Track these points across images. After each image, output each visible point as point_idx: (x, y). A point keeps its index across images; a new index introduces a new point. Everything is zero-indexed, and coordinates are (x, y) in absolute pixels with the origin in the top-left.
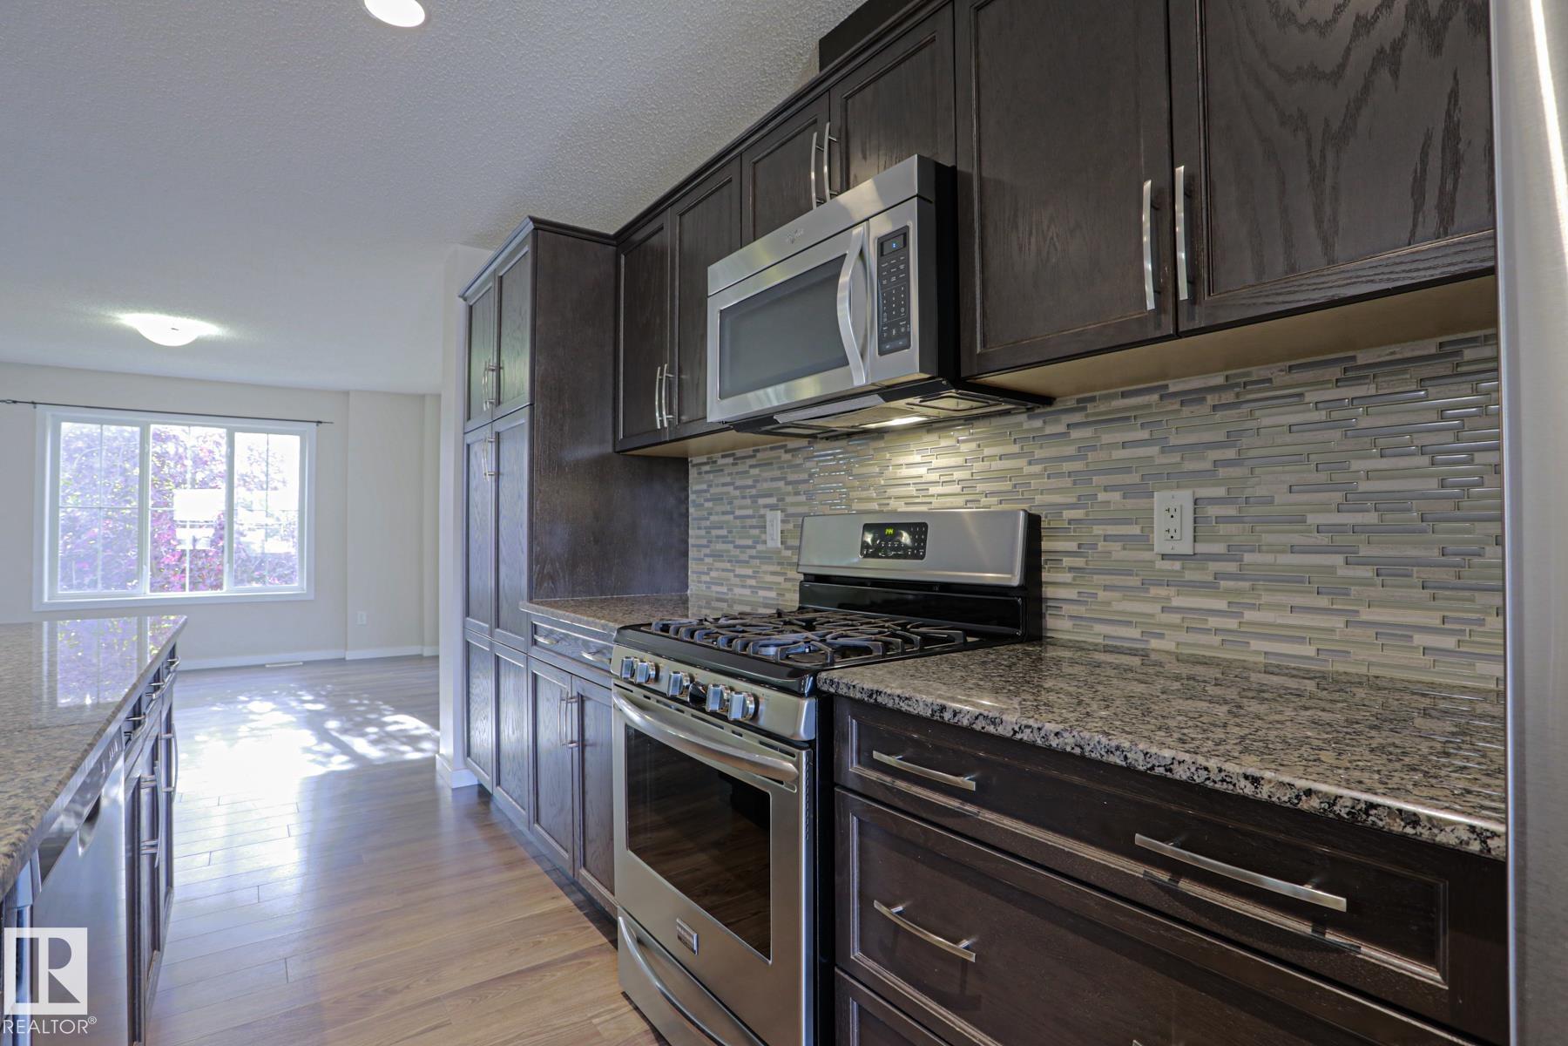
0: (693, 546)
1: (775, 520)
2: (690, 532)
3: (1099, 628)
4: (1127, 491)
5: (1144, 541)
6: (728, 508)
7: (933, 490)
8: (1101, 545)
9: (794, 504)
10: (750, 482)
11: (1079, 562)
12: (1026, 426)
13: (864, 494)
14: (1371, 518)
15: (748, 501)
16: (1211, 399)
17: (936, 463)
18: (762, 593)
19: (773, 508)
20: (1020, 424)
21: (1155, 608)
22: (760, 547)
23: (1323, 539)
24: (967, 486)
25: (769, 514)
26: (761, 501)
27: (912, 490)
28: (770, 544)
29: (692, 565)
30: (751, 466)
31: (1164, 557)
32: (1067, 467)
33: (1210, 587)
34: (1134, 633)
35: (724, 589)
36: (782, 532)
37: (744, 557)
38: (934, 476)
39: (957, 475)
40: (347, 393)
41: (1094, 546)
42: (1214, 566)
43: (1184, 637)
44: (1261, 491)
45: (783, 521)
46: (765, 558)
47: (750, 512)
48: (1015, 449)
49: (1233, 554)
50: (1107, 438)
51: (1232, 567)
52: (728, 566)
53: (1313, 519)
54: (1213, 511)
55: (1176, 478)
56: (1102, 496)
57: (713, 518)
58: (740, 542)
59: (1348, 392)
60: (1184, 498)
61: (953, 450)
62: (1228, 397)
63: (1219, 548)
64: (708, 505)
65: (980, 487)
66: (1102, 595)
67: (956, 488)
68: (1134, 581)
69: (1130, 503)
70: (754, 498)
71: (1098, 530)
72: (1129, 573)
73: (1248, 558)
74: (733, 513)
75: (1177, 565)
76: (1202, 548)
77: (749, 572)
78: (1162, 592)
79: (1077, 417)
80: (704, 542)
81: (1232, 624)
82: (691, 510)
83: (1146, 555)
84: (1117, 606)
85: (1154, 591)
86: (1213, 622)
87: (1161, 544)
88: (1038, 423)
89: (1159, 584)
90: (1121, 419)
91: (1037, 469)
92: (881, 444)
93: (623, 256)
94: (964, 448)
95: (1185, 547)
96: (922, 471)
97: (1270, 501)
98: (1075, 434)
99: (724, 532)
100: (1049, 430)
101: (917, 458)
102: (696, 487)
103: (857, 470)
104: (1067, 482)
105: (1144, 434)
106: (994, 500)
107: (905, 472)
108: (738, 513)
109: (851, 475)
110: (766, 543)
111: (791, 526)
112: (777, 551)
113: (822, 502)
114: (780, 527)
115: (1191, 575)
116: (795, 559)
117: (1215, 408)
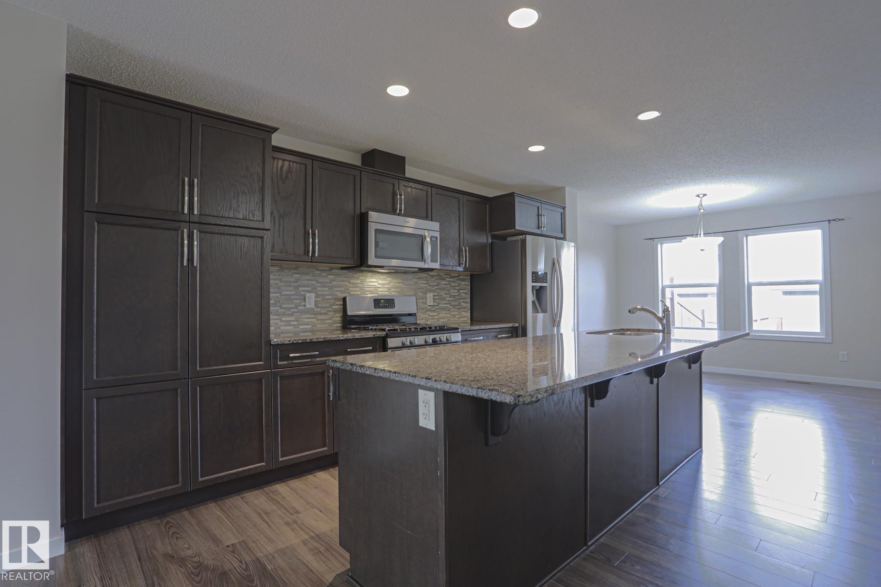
1: (310, 297)
4: (423, 293)
5: (425, 303)
7: (379, 290)
8: (419, 304)
9: (321, 291)
12: (404, 276)
13: (355, 289)
14: (452, 299)
15: (292, 288)
16: (435, 277)
18: (301, 327)
19: (308, 292)
20: (402, 276)
21: (427, 316)
22: (299, 308)
23: (448, 302)
24: (389, 289)
25: (308, 295)
26: (300, 289)
27: (373, 289)
28: (308, 306)
31: (429, 306)
32: (412, 287)
33: (435, 311)
36: (315, 301)
37: (290, 313)
38: (379, 286)
39: (387, 286)
42: (436, 307)
43: (432, 321)
44: (441, 294)
45: (315, 297)
46: (304, 312)
47: (293, 293)
48: (401, 281)
49: (438, 305)
50: (420, 282)
51: (438, 307)
53: (447, 299)
54: (436, 297)
55: (431, 291)
56: (418, 294)
59: (450, 280)
60: (432, 295)
61: (384, 279)
62: (437, 277)
63: (436, 304)
67: (386, 289)
68: (424, 311)
69: (423, 295)
70: (297, 287)
71: (418, 301)
72: (423, 309)
73: (440, 305)
75: (430, 307)
76: (434, 304)
77: (293, 319)
79: (414, 276)
81: (438, 317)
83: (426, 306)
84: (421, 316)
85: (428, 313)
86: (435, 317)
87: (428, 303)
88: (406, 276)
89: (428, 311)
90: (421, 278)
92: (361, 274)
94: (388, 279)
95: (432, 304)
96: (376, 284)
97: (442, 296)
98: (413, 280)
100: (408, 278)
101: (374, 280)
103: (352, 281)
104: (412, 290)
105: (426, 282)
107: (370, 284)
109: (350, 283)
110: (305, 306)
111: (320, 299)
112: (312, 309)
113: (337, 291)
114: (314, 299)
115: (433, 309)
116: (323, 311)
117: (436, 279)
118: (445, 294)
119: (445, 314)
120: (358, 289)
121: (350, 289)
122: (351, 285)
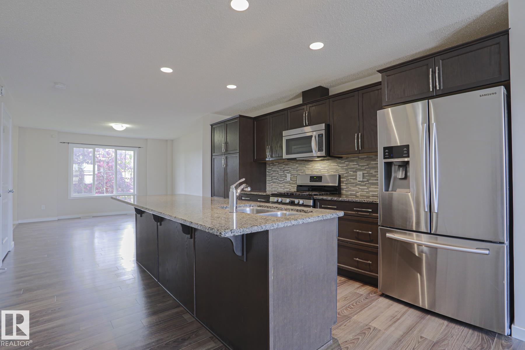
0: (268, 180)
1: (289, 176)
2: (267, 178)
3: (349, 192)
4: (354, 172)
5: (356, 179)
6: (277, 173)
7: (322, 171)
8: (350, 180)
9: (293, 172)
10: (283, 168)
11: (346, 182)
12: (338, 161)
13: (309, 171)
15: (282, 172)
16: (365, 159)
17: (322, 166)
18: (285, 189)
19: (288, 173)
20: (337, 161)
21: (357, 189)
22: (285, 180)
24: (328, 170)
25: (287, 174)
26: (285, 172)
27: (318, 170)
28: (288, 180)
29: (267, 184)
30: (283, 165)
31: (359, 181)
32: (344, 168)
33: (365, 185)
34: (354, 192)
35: (276, 189)
37: (282, 183)
38: (322, 168)
39: (326, 168)
40: (147, 140)
41: (349, 180)
42: (365, 183)
43: (361, 193)
44: (371, 172)
45: (291, 176)
46: (286, 183)
47: (283, 174)
48: (336, 164)
49: (368, 181)
50: (351, 164)
51: (367, 182)
52: (277, 184)
54: (365, 175)
55: (360, 170)
56: (350, 172)
57: (273, 175)
58: (280, 180)
60: (361, 173)
61: (325, 164)
62: (367, 159)
63: (366, 180)
64: (272, 172)
65: (330, 170)
66: (350, 187)
67: (326, 170)
68: (354, 185)
69: (354, 173)
70: (284, 171)
71: (349, 177)
72: (353, 184)
73: (370, 181)
74: (278, 174)
75: (360, 182)
76: (364, 180)
77: (283, 185)
78: (358, 186)
79: (346, 160)
80: (271, 180)
81: (368, 190)
82: (267, 173)
83: (356, 181)
84: (352, 189)
85: (357, 186)
86: (365, 190)
87: (358, 179)
88: (340, 161)
89: (358, 185)
90: (352, 161)
91: (340, 168)
92: (312, 162)
93: (255, 122)
94: (328, 164)
95: (361, 180)
96: (320, 167)
97: (372, 173)
98: (346, 163)
99: (276, 178)
100: (342, 162)
101: (319, 165)
102: (268, 169)
103: (307, 167)
104: (345, 170)
105: (356, 163)
106: (333, 172)
107: (316, 167)
108: (279, 174)
109: (306, 168)
110: (286, 180)
111: (292, 176)
112: (289, 181)
113: (300, 172)
114: (290, 177)
115: (362, 184)
116: (294, 183)
117: (365, 160)
118: (375, 172)
119: (375, 188)
120: (310, 171)
121: (306, 171)
122: (307, 169)
